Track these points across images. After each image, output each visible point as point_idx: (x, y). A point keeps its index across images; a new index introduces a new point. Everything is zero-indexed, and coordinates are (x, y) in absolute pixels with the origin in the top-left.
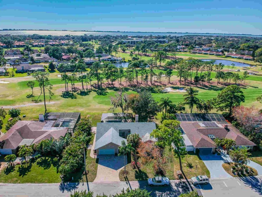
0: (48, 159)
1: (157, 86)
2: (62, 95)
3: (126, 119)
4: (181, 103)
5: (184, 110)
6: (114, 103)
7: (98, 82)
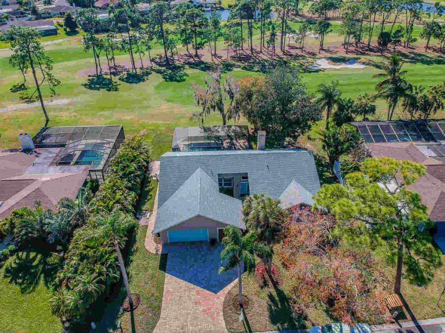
0: (34, 259)
1: (296, 57)
2: (87, 82)
3: (232, 139)
4: (366, 95)
5: (374, 113)
6: (201, 102)
7: (166, 51)
